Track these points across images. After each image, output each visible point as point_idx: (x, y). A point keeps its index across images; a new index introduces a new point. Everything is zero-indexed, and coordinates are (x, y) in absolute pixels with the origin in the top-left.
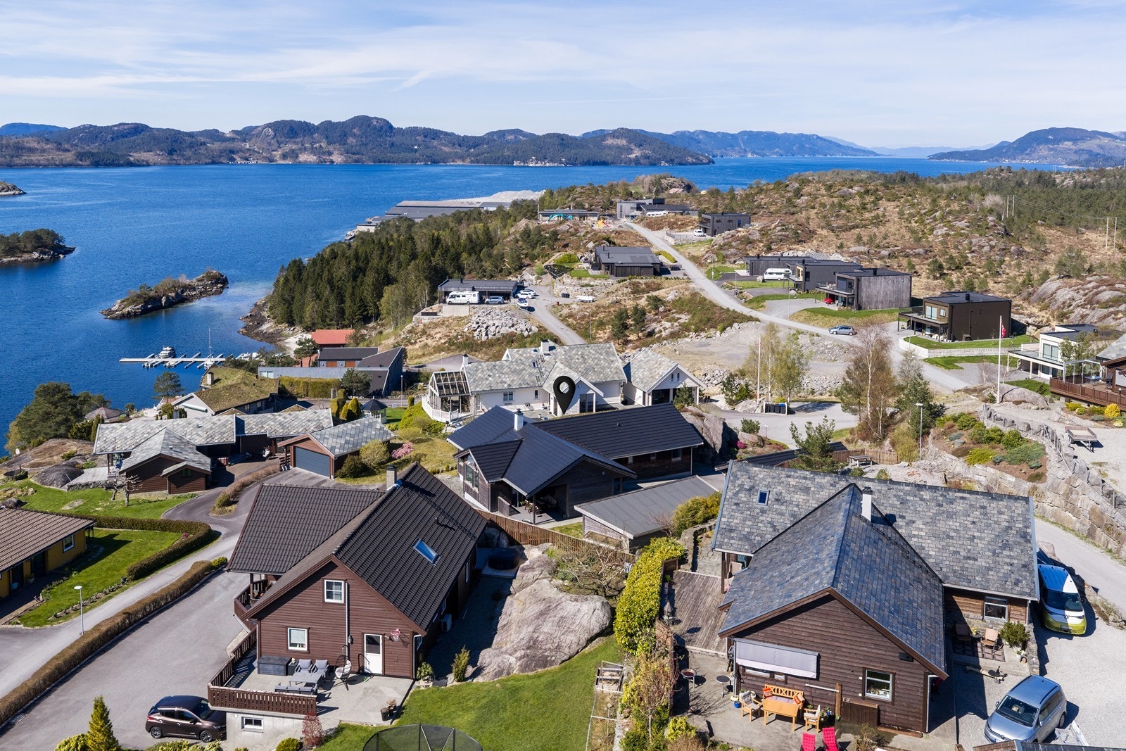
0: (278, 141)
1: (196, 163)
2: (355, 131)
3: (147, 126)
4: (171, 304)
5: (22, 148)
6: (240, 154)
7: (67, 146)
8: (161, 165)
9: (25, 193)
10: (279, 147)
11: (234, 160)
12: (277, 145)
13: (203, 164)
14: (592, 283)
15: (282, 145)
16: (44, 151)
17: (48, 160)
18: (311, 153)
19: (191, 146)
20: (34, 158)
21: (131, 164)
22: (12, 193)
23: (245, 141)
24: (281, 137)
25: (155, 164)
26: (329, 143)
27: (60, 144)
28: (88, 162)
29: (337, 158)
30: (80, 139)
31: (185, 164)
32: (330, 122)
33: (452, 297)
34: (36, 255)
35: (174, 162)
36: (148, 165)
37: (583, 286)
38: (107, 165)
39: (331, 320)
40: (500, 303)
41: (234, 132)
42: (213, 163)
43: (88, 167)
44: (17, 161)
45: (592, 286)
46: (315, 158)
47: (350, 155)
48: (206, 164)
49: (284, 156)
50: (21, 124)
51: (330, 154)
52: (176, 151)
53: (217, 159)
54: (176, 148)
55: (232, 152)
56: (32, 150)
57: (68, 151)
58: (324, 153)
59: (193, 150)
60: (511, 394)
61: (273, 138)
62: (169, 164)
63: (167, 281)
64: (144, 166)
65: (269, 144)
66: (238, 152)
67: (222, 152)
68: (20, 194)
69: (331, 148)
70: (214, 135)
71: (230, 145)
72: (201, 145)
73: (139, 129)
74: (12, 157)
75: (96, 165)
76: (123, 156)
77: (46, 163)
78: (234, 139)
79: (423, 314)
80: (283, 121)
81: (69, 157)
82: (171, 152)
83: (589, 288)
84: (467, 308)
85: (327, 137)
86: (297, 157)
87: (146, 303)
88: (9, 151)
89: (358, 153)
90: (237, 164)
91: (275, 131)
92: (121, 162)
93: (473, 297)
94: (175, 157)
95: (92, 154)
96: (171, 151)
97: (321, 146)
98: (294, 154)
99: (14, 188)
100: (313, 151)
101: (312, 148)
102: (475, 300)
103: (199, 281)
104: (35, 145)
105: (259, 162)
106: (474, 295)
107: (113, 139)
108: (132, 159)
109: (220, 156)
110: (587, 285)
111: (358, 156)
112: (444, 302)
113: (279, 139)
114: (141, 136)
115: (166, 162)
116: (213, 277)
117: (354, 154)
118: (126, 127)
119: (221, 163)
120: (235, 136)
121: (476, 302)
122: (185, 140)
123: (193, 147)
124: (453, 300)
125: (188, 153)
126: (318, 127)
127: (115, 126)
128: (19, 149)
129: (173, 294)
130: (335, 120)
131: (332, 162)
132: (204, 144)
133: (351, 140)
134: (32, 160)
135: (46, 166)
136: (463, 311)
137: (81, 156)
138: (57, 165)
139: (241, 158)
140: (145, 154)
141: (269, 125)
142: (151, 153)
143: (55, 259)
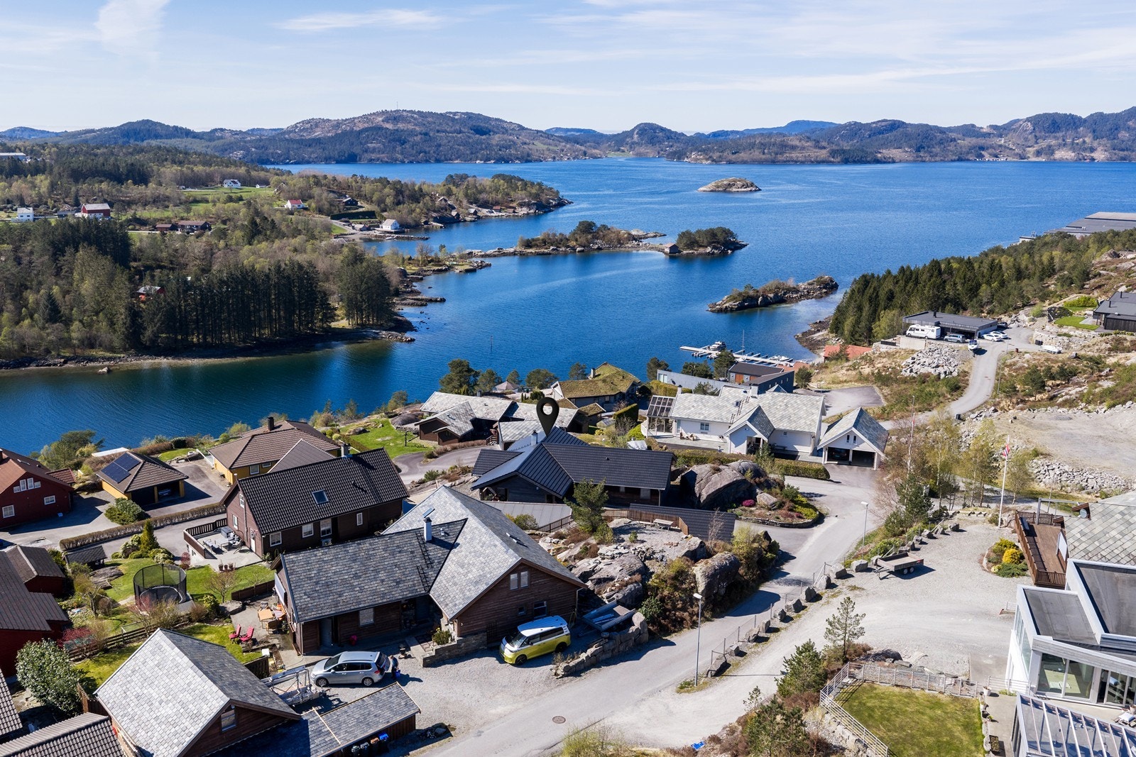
0: (1036, 136)
1: (941, 160)
2: (1130, 123)
3: (903, 123)
4: (767, 303)
5: (786, 146)
6: (990, 151)
7: (824, 144)
8: (907, 161)
9: (760, 190)
10: (1036, 143)
11: (982, 156)
12: (1034, 140)
13: (948, 161)
14: (1072, 333)
15: (1040, 141)
16: (803, 148)
17: (805, 157)
18: (1070, 149)
19: (941, 143)
20: (794, 155)
21: (878, 161)
22: (749, 189)
23: (1001, 136)
24: (1040, 132)
25: (900, 161)
26: (1095, 138)
27: (818, 142)
28: (839, 159)
29: (1100, 155)
30: (842, 136)
31: (930, 161)
32: (1101, 114)
33: (911, 330)
34: (709, 249)
35: (920, 159)
36: (894, 162)
37: (1060, 335)
38: (855, 162)
39: (860, 336)
40: (958, 342)
41: (992, 127)
42: (960, 160)
43: (839, 163)
44: (780, 158)
45: (1070, 336)
46: (1073, 154)
47: (1116, 151)
48: (952, 161)
49: (1038, 153)
50: (804, 121)
51: (1092, 150)
52: (924, 148)
53: (964, 156)
54: (924, 145)
55: (982, 148)
56: (794, 148)
57: (824, 148)
58: (1085, 150)
59: (942, 146)
60: (707, 425)
61: (1031, 133)
62: (915, 161)
63: (771, 283)
64: (889, 163)
65: (1026, 139)
66: (988, 149)
67: (971, 148)
68: (755, 191)
69: (1095, 144)
70: (969, 130)
71: (981, 141)
72: (951, 141)
73: (895, 126)
74: (777, 154)
75: (846, 161)
76: (871, 153)
77: (803, 159)
78: (990, 134)
79: (883, 343)
80: (1045, 115)
81: (823, 154)
82: (918, 150)
83: (1065, 338)
84: (922, 342)
85: (1094, 132)
86: (1052, 153)
87: (744, 301)
88: (775, 149)
89: (1127, 150)
90: (984, 162)
91: (1034, 125)
92: (868, 159)
93: (932, 332)
94: (922, 154)
95: (844, 152)
96: (919, 148)
97: (1084, 142)
98: (1050, 150)
99: (752, 185)
100: (1073, 147)
101: (1073, 143)
102: (933, 335)
103: (809, 284)
104: (797, 143)
105: (1009, 159)
106: (933, 331)
107: (870, 136)
108: (879, 155)
109: (968, 153)
110: (1065, 335)
111: (1126, 153)
112: (904, 334)
113: (1038, 134)
114: (894, 133)
115: (911, 158)
116: (822, 283)
117: (1123, 150)
118: (883, 124)
119: (968, 160)
120: (992, 131)
121: (935, 337)
122: (935, 137)
123: (942, 143)
124: (912, 333)
125: (937, 149)
126: (1085, 120)
127: (874, 123)
128: (784, 147)
129: (772, 295)
130: (1106, 112)
131: (1093, 159)
132: (954, 140)
133: (1124, 135)
134: (792, 157)
135: (803, 163)
136: (919, 345)
137: (833, 153)
138: (812, 162)
139: (990, 155)
140: (894, 151)
141: (1028, 120)
142: (900, 150)
143: (724, 255)
